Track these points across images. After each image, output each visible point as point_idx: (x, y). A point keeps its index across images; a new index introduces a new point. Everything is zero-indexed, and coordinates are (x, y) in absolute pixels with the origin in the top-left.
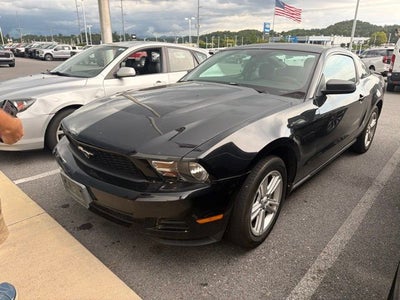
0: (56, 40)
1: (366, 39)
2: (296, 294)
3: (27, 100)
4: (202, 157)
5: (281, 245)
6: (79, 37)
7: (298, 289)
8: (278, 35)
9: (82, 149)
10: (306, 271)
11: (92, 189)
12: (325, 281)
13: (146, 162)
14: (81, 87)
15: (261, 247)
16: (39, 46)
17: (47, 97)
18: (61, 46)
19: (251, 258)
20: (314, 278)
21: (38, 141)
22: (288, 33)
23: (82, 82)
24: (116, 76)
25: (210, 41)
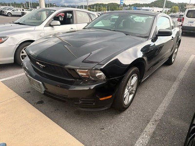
0: (13, 6)
1: (169, 9)
2: (146, 132)
3: (4, 37)
4: (102, 67)
5: (137, 109)
6: (25, 4)
7: (146, 129)
8: (127, 6)
9: (38, 63)
10: (149, 121)
11: (45, 84)
12: (158, 125)
13: (74, 70)
14: (32, 31)
15: (127, 110)
16: (4, 9)
17: (15, 36)
18: (16, 9)
19: (123, 116)
20: (153, 124)
21: (11, 59)
22: (132, 5)
23: (32, 28)
24: (50, 25)
25: (93, 8)
